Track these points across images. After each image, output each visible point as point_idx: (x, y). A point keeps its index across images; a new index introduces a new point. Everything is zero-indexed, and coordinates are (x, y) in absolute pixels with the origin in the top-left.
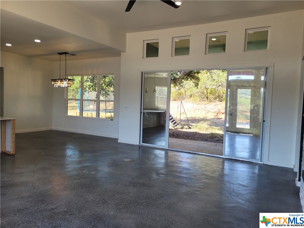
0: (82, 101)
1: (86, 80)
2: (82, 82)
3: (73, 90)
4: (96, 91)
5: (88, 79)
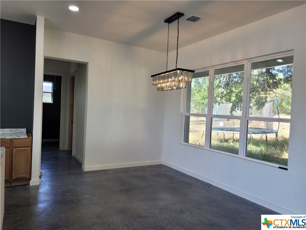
0: (210, 118)
4: (230, 102)
5: (220, 84)
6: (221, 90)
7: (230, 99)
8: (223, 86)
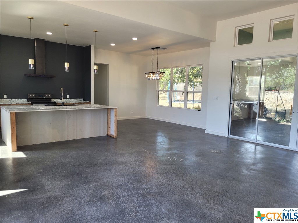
0: (171, 92)
1: (175, 72)
2: (171, 74)
3: (163, 82)
4: (184, 83)
5: (177, 71)
6: (177, 75)
7: (184, 80)
8: (179, 73)
